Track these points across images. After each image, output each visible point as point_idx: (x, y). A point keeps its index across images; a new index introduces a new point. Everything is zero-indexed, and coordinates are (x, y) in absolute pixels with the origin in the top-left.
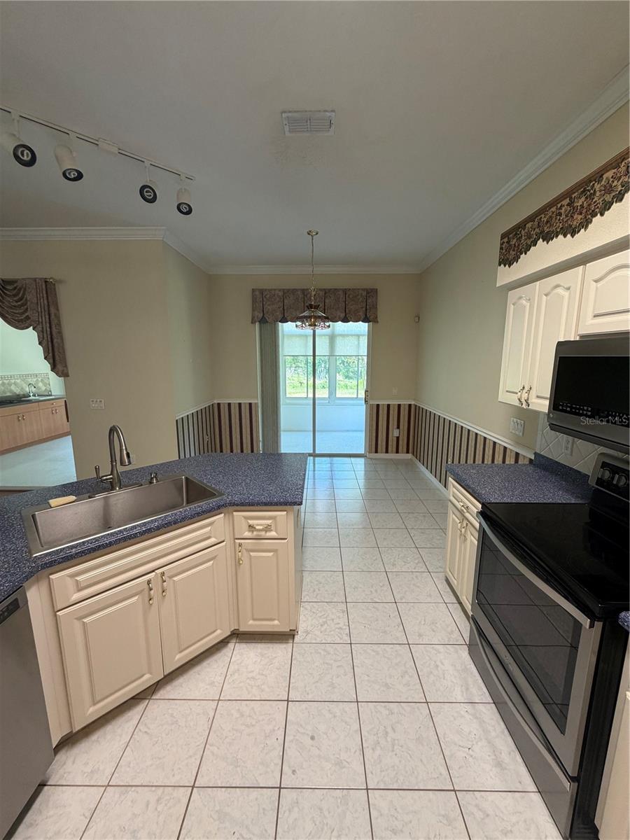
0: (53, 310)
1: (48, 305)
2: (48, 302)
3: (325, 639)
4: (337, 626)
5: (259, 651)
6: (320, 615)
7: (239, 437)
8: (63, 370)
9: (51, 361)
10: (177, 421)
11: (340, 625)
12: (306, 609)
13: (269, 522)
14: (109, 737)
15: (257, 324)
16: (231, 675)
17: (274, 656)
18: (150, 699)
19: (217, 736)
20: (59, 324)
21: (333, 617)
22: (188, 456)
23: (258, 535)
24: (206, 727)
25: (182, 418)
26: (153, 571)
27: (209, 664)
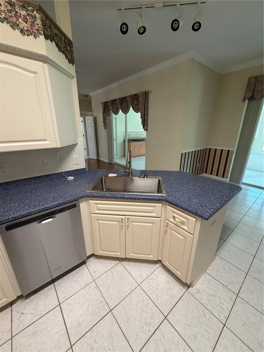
0: (146, 104)
1: (145, 102)
2: (145, 101)
3: (207, 305)
4: (221, 305)
5: (168, 279)
6: (213, 288)
7: (217, 167)
8: (146, 128)
9: (143, 124)
10: (182, 154)
11: (224, 307)
12: (206, 278)
13: (185, 220)
14: (104, 264)
15: (247, 101)
16: (150, 279)
17: (173, 288)
18: (120, 262)
19: (130, 300)
20: (148, 110)
21: (221, 297)
22: (185, 171)
23: (177, 224)
24: (129, 292)
25: (186, 153)
26: (125, 216)
27: (145, 266)
